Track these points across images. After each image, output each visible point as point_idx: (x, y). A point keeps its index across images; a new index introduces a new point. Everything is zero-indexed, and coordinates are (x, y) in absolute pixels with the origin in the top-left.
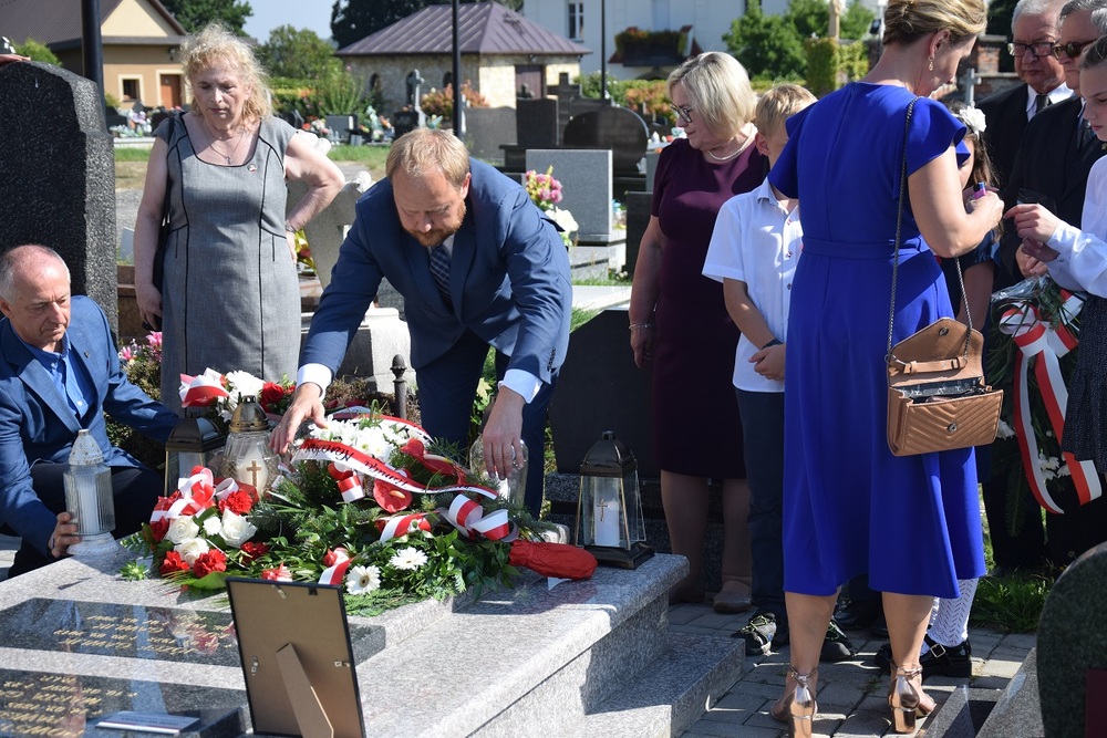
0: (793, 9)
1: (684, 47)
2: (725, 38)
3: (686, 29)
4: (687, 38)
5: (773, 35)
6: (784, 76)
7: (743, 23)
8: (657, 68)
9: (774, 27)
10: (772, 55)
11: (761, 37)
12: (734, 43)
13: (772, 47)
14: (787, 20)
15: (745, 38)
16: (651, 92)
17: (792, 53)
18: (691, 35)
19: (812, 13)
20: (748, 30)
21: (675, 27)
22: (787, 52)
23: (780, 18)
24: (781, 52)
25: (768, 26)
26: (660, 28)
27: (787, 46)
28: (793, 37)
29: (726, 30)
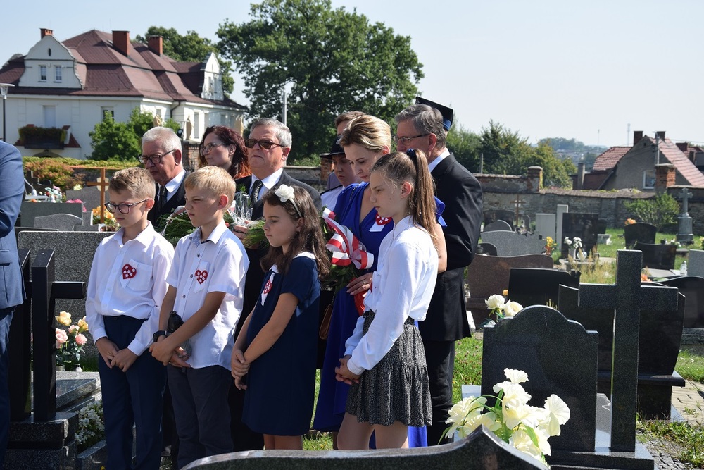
0: (133, 120)
1: (65, 138)
2: (91, 135)
3: (66, 128)
4: (67, 133)
5: (121, 134)
6: (128, 159)
7: (102, 126)
8: (47, 150)
9: (122, 129)
10: (120, 146)
11: (111, 136)
12: (96, 138)
13: (120, 142)
14: (129, 126)
15: (104, 135)
16: (41, 164)
17: (133, 146)
18: (69, 131)
19: (145, 123)
20: (105, 131)
21: (59, 126)
22: (129, 145)
23: (125, 125)
24: (126, 145)
25: (118, 129)
26: (49, 126)
27: (129, 141)
28: (133, 137)
29: (92, 130)
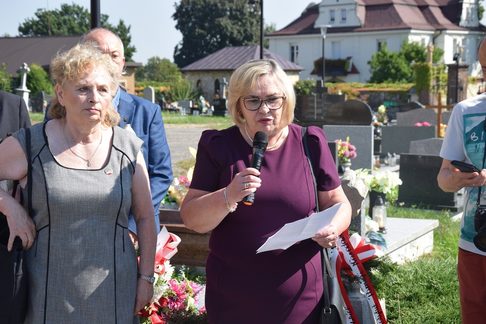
0: (404, 49)
1: (348, 67)
2: (369, 63)
3: (349, 58)
4: (349, 63)
5: (394, 61)
6: (399, 81)
7: (378, 56)
8: (334, 76)
9: (395, 57)
10: (393, 71)
11: (387, 62)
12: (374, 65)
13: (393, 67)
14: (400, 54)
15: (380, 63)
17: (403, 70)
18: (351, 61)
19: (413, 51)
20: (381, 60)
21: (343, 57)
22: (400, 70)
23: (397, 53)
24: (398, 70)
25: (391, 57)
26: (336, 57)
27: (401, 67)
28: (403, 62)
29: (369, 59)
